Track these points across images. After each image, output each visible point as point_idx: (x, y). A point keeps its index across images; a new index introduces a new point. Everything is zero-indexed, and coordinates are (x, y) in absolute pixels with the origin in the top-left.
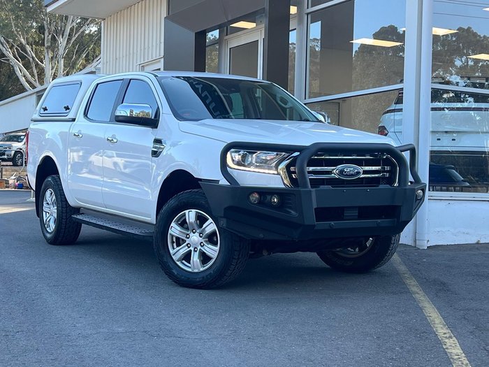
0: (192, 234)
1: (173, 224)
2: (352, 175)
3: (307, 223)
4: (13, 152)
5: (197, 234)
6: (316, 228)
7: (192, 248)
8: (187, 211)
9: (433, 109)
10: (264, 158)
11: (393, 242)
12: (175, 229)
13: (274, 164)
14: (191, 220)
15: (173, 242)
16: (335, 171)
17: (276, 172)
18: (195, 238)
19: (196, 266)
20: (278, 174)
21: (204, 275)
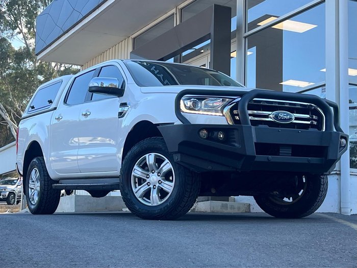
0: (151, 174)
1: (136, 167)
2: (285, 120)
3: (248, 153)
4: (8, 193)
5: (156, 174)
6: (256, 160)
7: (151, 186)
8: (147, 155)
9: (350, 108)
10: (211, 104)
11: (322, 190)
12: (137, 171)
13: (219, 109)
14: (150, 162)
15: (135, 183)
16: (271, 116)
17: (222, 115)
18: (154, 178)
19: (155, 200)
20: (223, 116)
21: (162, 207)
